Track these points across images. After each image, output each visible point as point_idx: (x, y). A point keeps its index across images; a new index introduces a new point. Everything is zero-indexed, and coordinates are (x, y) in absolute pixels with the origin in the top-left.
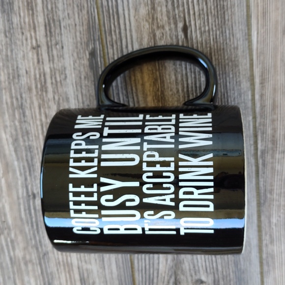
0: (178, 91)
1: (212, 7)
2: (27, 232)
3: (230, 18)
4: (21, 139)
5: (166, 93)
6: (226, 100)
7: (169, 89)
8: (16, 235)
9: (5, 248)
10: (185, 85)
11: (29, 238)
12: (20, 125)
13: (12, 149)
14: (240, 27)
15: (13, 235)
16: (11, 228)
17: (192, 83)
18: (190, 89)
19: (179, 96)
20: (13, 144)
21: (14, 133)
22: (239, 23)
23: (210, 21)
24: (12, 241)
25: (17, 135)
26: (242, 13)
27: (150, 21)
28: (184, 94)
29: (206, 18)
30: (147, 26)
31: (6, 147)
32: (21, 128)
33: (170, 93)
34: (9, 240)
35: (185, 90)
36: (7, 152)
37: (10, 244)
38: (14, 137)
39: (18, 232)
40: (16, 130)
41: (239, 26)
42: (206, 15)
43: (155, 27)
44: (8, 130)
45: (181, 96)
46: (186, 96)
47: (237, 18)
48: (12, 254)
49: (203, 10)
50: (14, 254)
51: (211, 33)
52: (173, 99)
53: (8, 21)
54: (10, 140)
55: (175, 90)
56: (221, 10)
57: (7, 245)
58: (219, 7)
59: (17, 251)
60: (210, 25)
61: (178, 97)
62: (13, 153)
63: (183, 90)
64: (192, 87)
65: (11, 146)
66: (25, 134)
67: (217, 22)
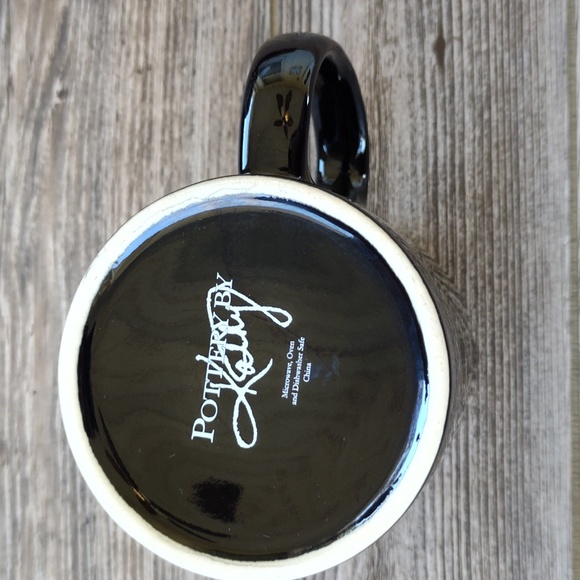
0: (414, 173)
1: (498, 7)
2: (60, 464)
3: (532, 27)
4: (83, 254)
5: (389, 175)
6: (515, 197)
7: (397, 167)
8: (34, 467)
9: (7, 496)
10: (431, 161)
11: (61, 477)
12: (86, 224)
13: (62, 273)
14: (553, 48)
15: (28, 468)
16: (29, 450)
17: (445, 157)
18: (440, 170)
19: (417, 182)
20: (66, 263)
21: (72, 239)
22: (550, 38)
23: (492, 33)
24: (25, 482)
25: (77, 244)
26: (559, 19)
27: (372, 27)
28: (427, 178)
29: (483, 26)
30: (364, 37)
31: (51, 269)
32: (87, 231)
33: (399, 175)
34: (18, 478)
35: (430, 170)
36: (51, 280)
37: (18, 489)
38: (71, 249)
39: (40, 462)
40: (76, 234)
41: (550, 45)
42: (483, 20)
43: (380, 41)
44: (61, 233)
45: (420, 183)
46: (431, 182)
47: (547, 29)
48: (19, 512)
49: (478, 10)
50: (23, 514)
51: (492, 57)
52: (403, 187)
53: (101, 17)
54: (62, 255)
55: (408, 171)
56: (515, 12)
57: (13, 491)
58: (511, 5)
59: (31, 507)
60: (491, 40)
61: (414, 184)
62: (62, 283)
63: (425, 171)
64: (445, 165)
65: (60, 267)
66: (93, 243)
67: (505, 36)
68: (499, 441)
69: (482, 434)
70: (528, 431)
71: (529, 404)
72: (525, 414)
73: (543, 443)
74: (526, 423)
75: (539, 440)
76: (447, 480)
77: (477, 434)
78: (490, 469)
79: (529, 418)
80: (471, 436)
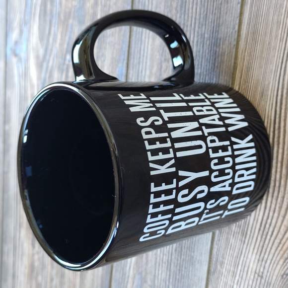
1: (207, 51)
3: (219, 65)
14: (226, 78)
22: (225, 72)
23: (203, 64)
26: (230, 63)
29: (200, 60)
41: (225, 76)
42: (201, 57)
47: (224, 67)
49: (199, 52)
51: (202, 77)
56: (213, 55)
58: (212, 52)
60: (202, 68)
67: (208, 67)
68: (182, 257)
69: (177, 252)
70: (193, 258)
71: (195, 246)
72: (193, 250)
73: (197, 266)
74: (192, 254)
75: (196, 263)
76: (164, 264)
77: (176, 251)
78: (178, 267)
79: (194, 252)
80: (174, 250)
